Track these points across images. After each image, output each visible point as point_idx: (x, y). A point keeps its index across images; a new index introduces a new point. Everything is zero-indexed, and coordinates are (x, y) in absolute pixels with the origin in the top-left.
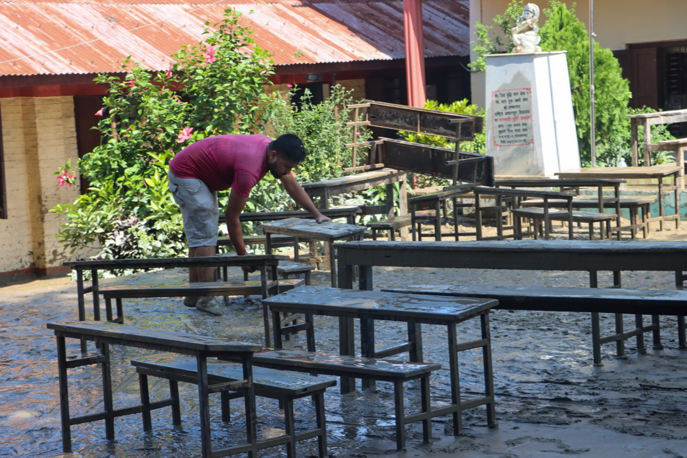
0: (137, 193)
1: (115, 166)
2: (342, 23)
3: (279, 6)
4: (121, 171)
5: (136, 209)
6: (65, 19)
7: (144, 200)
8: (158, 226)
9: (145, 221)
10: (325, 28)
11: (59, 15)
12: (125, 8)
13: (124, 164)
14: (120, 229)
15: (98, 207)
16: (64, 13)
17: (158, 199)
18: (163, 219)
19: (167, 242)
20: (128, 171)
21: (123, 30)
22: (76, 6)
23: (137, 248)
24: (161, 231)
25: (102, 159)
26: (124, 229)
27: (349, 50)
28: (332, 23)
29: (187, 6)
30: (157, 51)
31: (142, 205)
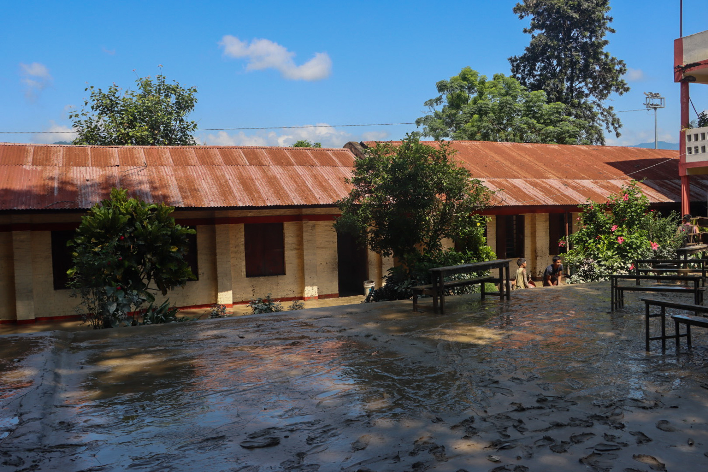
0: (593, 250)
1: (584, 239)
2: (652, 188)
3: (627, 181)
4: (587, 241)
5: (592, 256)
6: (549, 185)
7: (596, 253)
8: (602, 263)
9: (596, 261)
10: (646, 189)
11: (546, 183)
12: (570, 181)
13: (588, 239)
14: (586, 264)
15: (577, 255)
16: (548, 183)
17: (603, 253)
18: (604, 260)
19: (605, 270)
20: (589, 241)
21: (571, 189)
22: (552, 180)
23: (594, 272)
24: (603, 265)
25: (579, 237)
26: (589, 264)
27: (657, 198)
28: (648, 188)
29: (592, 180)
30: (584, 197)
31: (594, 255)
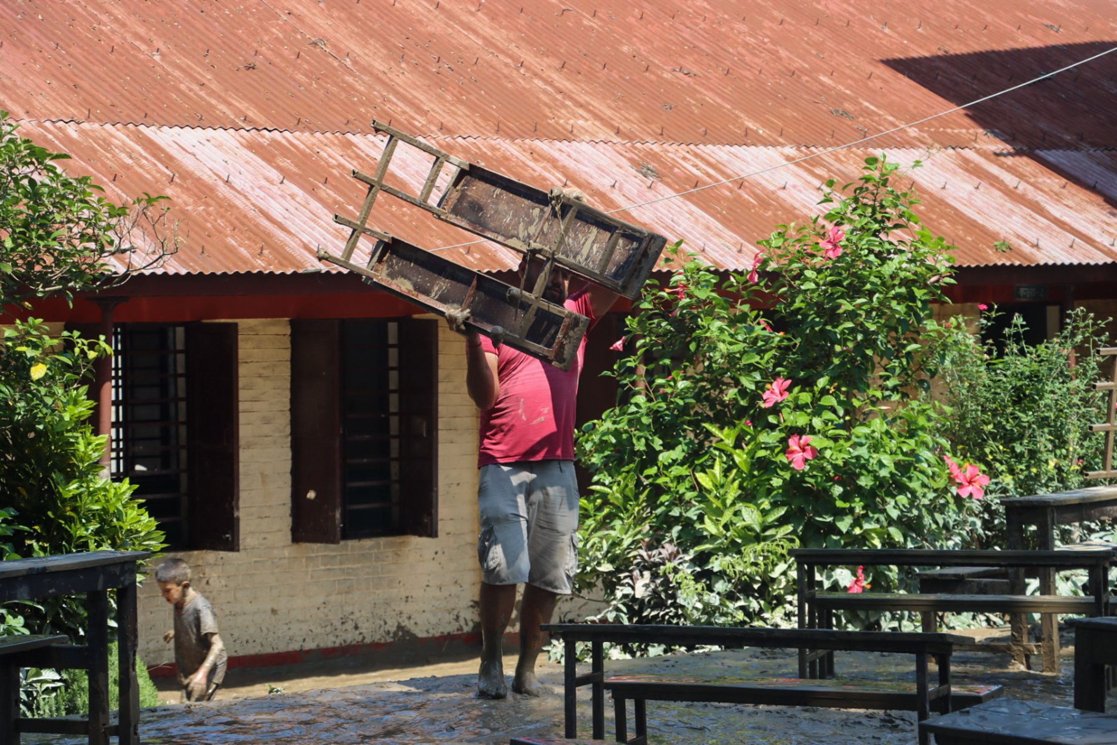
0: (679, 500)
1: (640, 446)
2: (1093, 189)
3: (968, 153)
4: (651, 456)
5: (676, 530)
6: (564, 170)
7: (692, 514)
8: (716, 564)
9: (691, 554)
10: (1057, 197)
11: (553, 163)
12: (674, 152)
13: (657, 443)
14: (645, 566)
15: (604, 524)
16: (563, 160)
17: (719, 513)
18: (725, 552)
19: (731, 596)
20: (665, 457)
21: (668, 192)
22: (585, 147)
23: (675, 605)
24: (722, 574)
25: (617, 433)
26: (653, 567)
27: (1106, 241)
28: (1073, 188)
29: (790, 151)
30: (728, 234)
31: (688, 524)
